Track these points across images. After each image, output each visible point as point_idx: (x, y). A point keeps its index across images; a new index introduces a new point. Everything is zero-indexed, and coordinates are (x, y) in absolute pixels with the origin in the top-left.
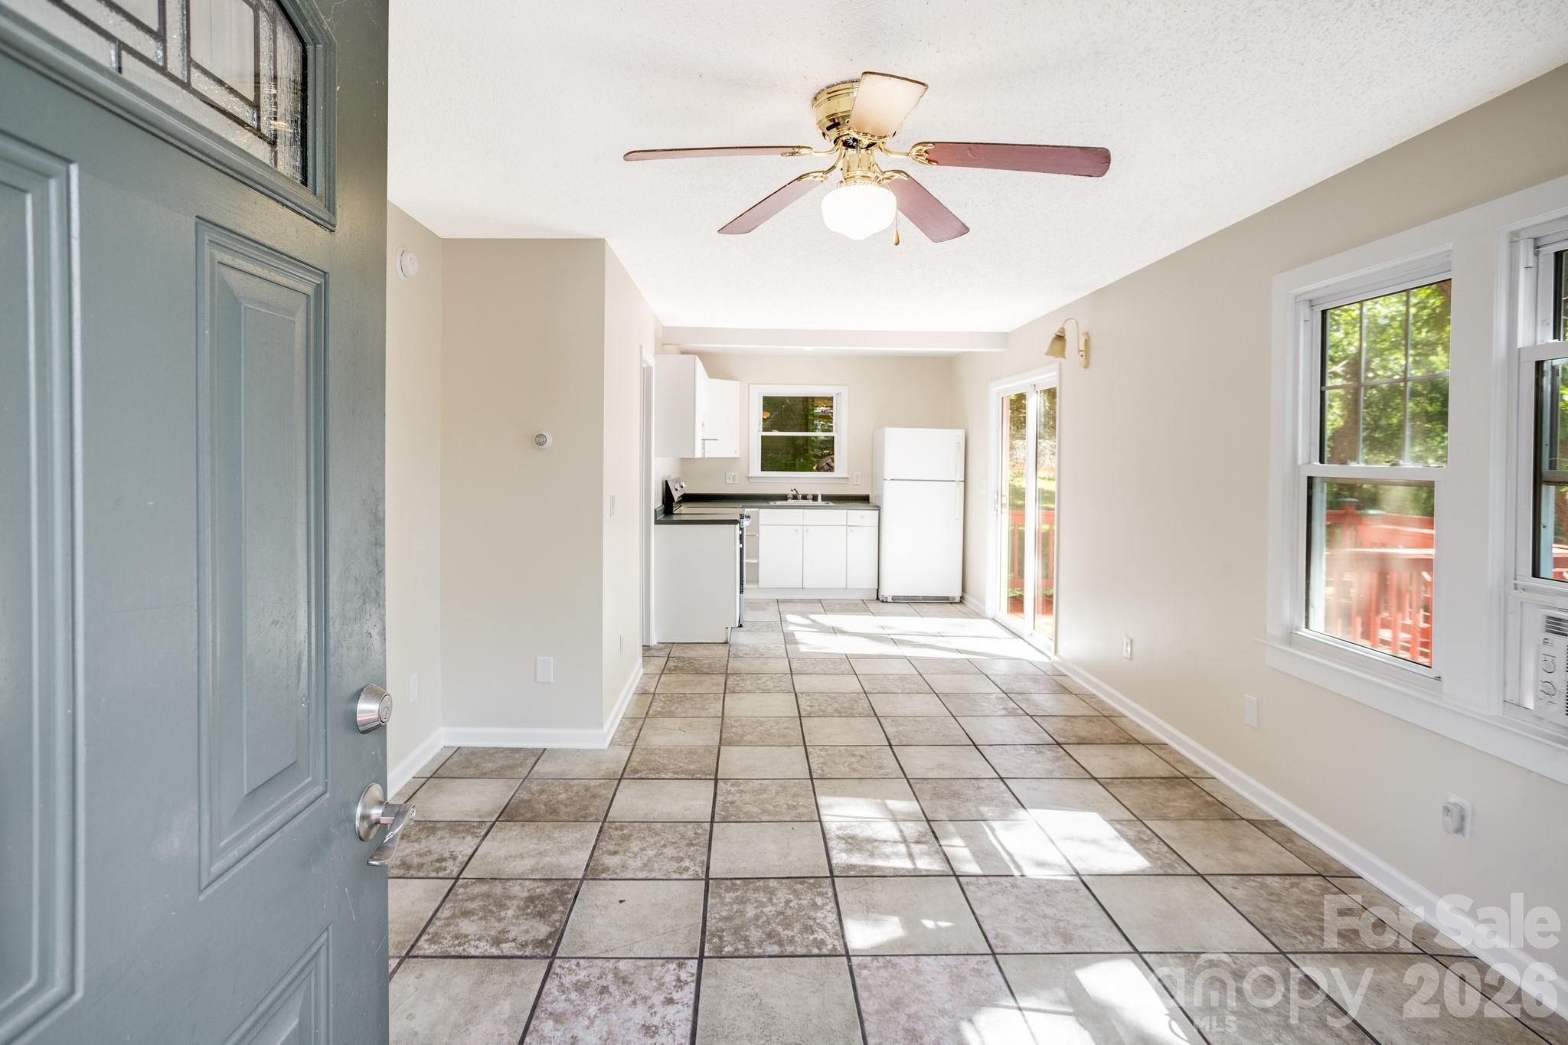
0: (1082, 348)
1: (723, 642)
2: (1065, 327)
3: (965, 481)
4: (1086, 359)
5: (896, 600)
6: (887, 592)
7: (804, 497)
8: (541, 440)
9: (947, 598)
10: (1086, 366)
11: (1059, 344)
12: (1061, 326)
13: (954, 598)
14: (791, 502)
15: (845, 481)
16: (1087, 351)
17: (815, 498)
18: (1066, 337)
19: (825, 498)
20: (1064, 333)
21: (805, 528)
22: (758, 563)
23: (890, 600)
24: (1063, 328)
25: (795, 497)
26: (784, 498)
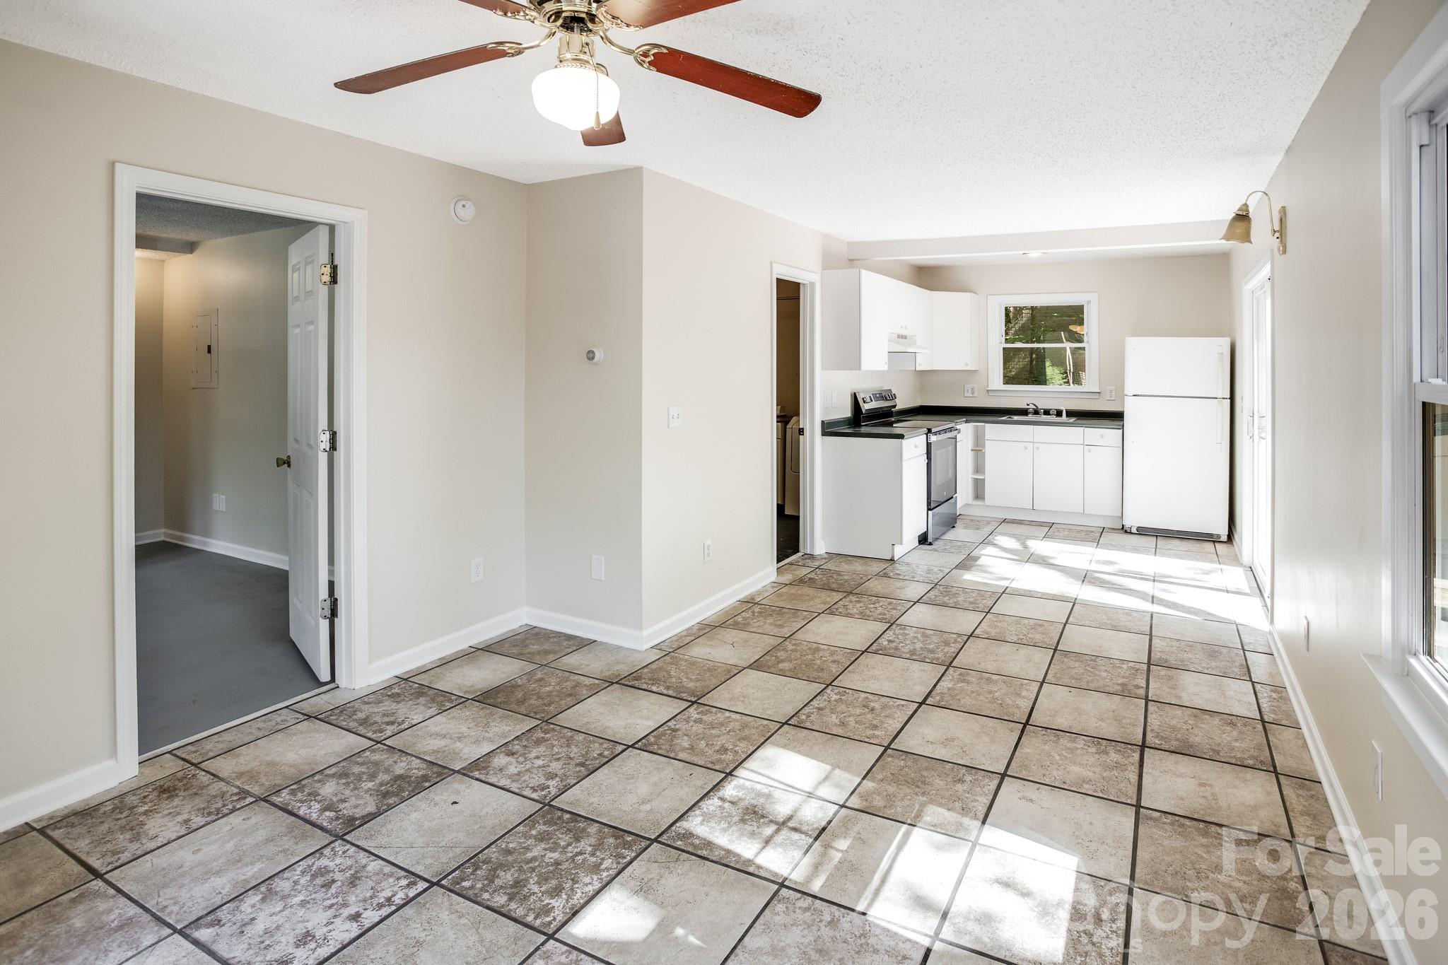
0: (1277, 228)
1: (890, 559)
2: (1248, 203)
3: (1232, 398)
4: (1281, 241)
5: (1142, 532)
6: (1132, 521)
7: (1047, 412)
8: (591, 355)
9: (1211, 535)
10: (1285, 252)
11: (1240, 227)
12: (1244, 202)
13: (1219, 536)
14: (1031, 417)
15: (1096, 396)
16: (1281, 233)
17: (1059, 414)
18: (1250, 215)
19: (1070, 414)
20: (1248, 211)
21: (1036, 445)
22: (984, 479)
23: (1134, 530)
24: (1246, 205)
25: (1036, 412)
26: (1024, 412)
